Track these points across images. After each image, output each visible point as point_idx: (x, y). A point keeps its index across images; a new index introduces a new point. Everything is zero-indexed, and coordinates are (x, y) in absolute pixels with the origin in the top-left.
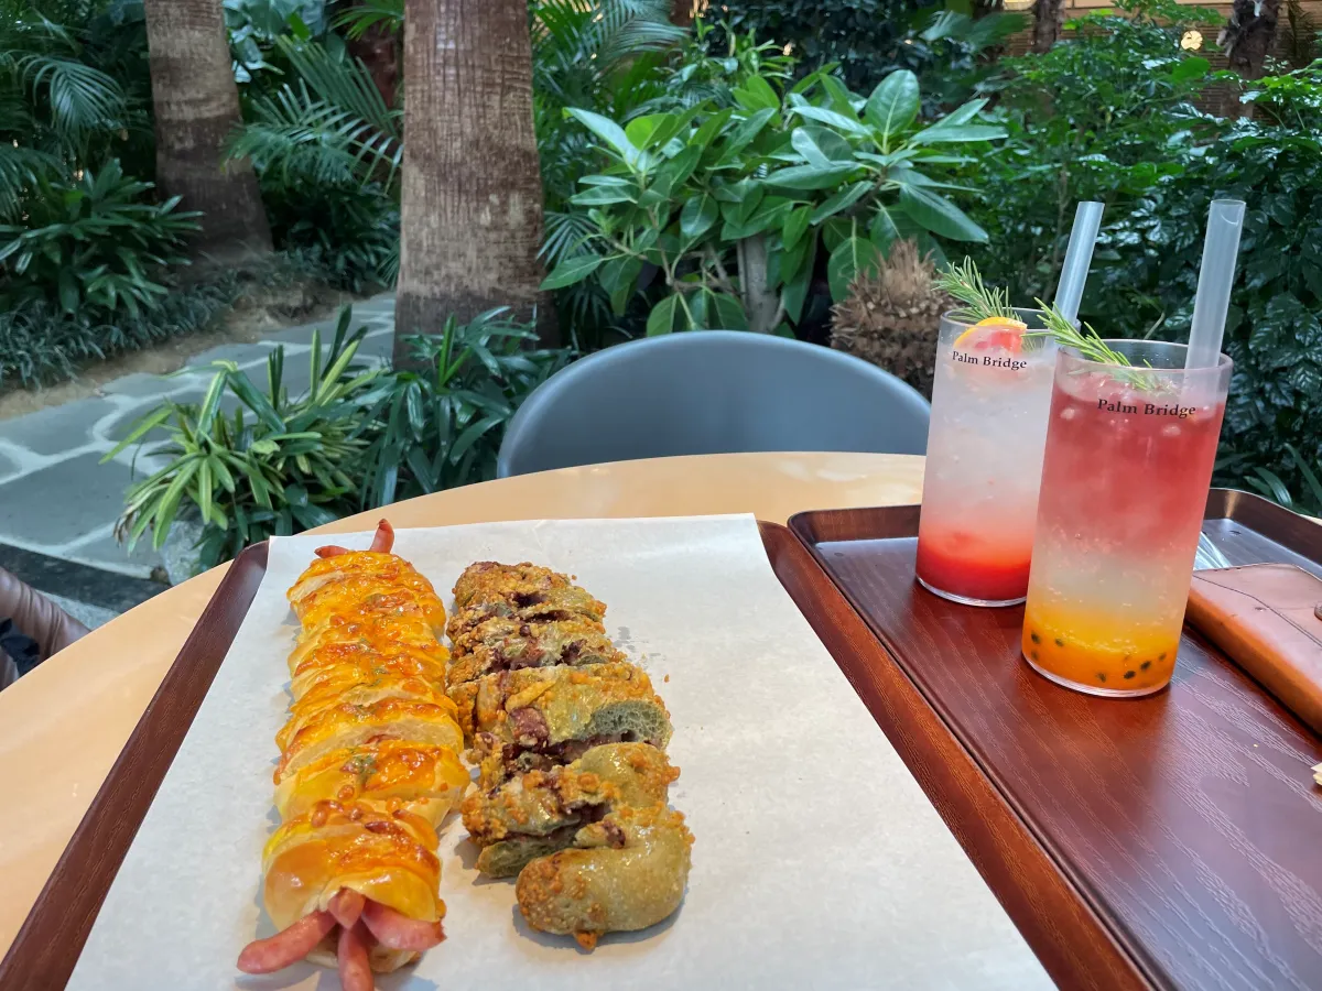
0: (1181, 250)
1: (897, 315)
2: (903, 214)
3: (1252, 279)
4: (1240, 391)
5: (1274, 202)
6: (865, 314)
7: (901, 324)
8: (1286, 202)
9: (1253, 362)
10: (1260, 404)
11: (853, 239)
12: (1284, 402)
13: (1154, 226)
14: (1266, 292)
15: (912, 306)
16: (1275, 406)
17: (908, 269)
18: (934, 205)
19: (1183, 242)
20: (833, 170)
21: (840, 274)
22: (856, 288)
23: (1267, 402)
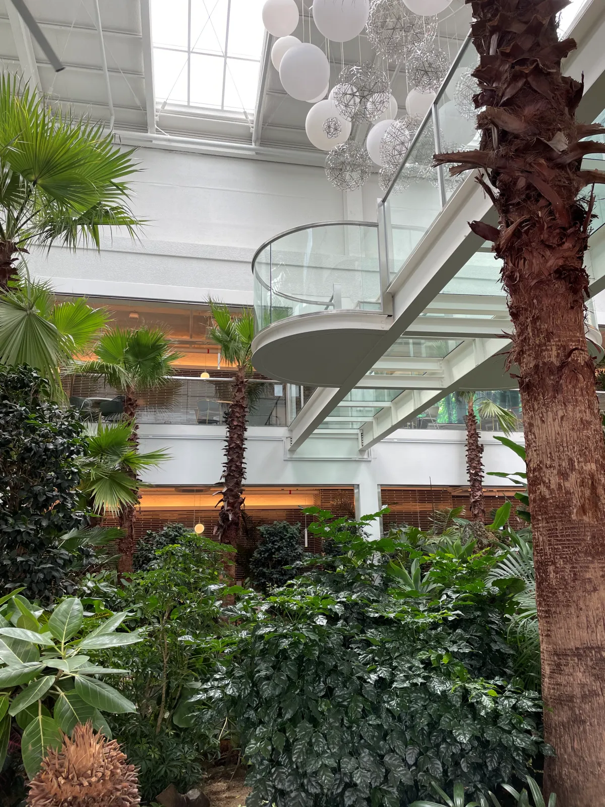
0: (244, 698)
1: (81, 784)
2: (76, 696)
3: (285, 714)
4: (292, 788)
5: (287, 666)
6: (56, 785)
7: (84, 791)
8: (292, 665)
9: (295, 767)
10: (303, 794)
11: (40, 717)
12: (315, 790)
13: (228, 684)
14: (293, 721)
15: (92, 777)
16: (311, 794)
17: (87, 745)
18: (98, 688)
19: (245, 693)
20: (26, 670)
21: (30, 747)
22: (48, 765)
23: (306, 791)
